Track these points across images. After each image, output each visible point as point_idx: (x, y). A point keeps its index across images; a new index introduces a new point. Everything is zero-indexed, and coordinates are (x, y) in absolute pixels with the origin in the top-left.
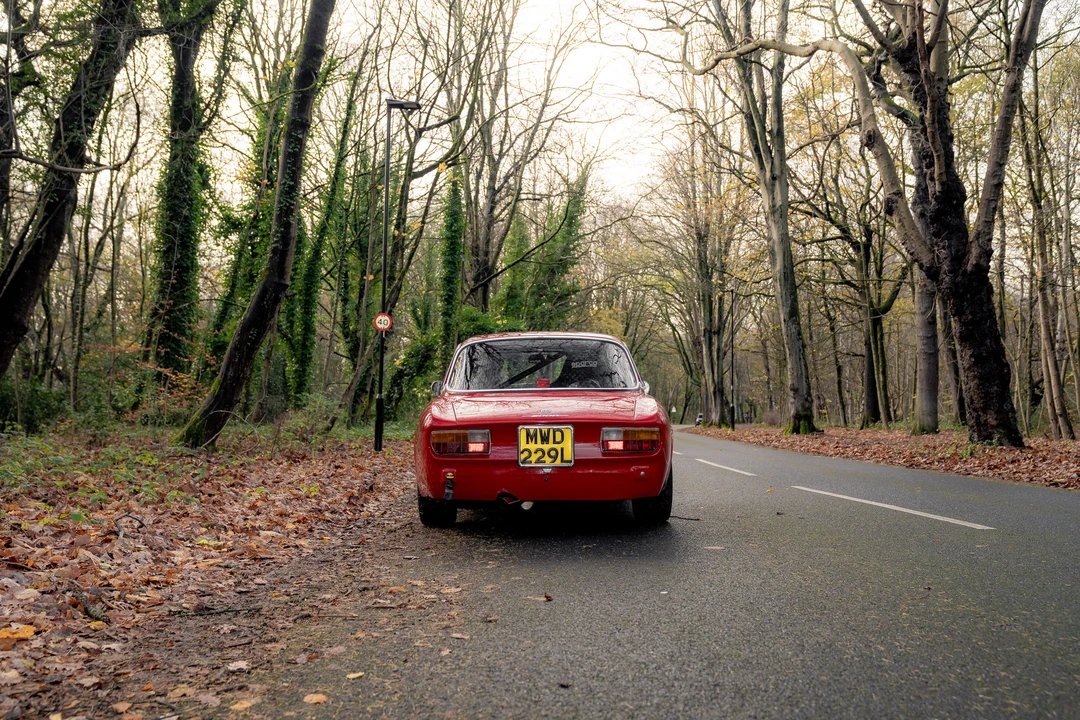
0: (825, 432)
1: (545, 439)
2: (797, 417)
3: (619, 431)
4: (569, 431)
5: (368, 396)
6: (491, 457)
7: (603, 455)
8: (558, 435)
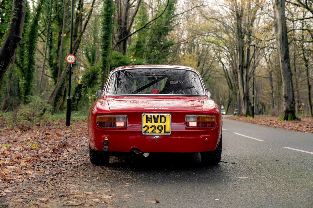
0: (301, 119)
1: (156, 121)
2: (287, 112)
3: (194, 117)
4: (168, 117)
5: (63, 97)
6: (128, 130)
7: (186, 129)
8: (163, 118)
